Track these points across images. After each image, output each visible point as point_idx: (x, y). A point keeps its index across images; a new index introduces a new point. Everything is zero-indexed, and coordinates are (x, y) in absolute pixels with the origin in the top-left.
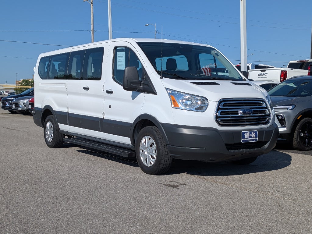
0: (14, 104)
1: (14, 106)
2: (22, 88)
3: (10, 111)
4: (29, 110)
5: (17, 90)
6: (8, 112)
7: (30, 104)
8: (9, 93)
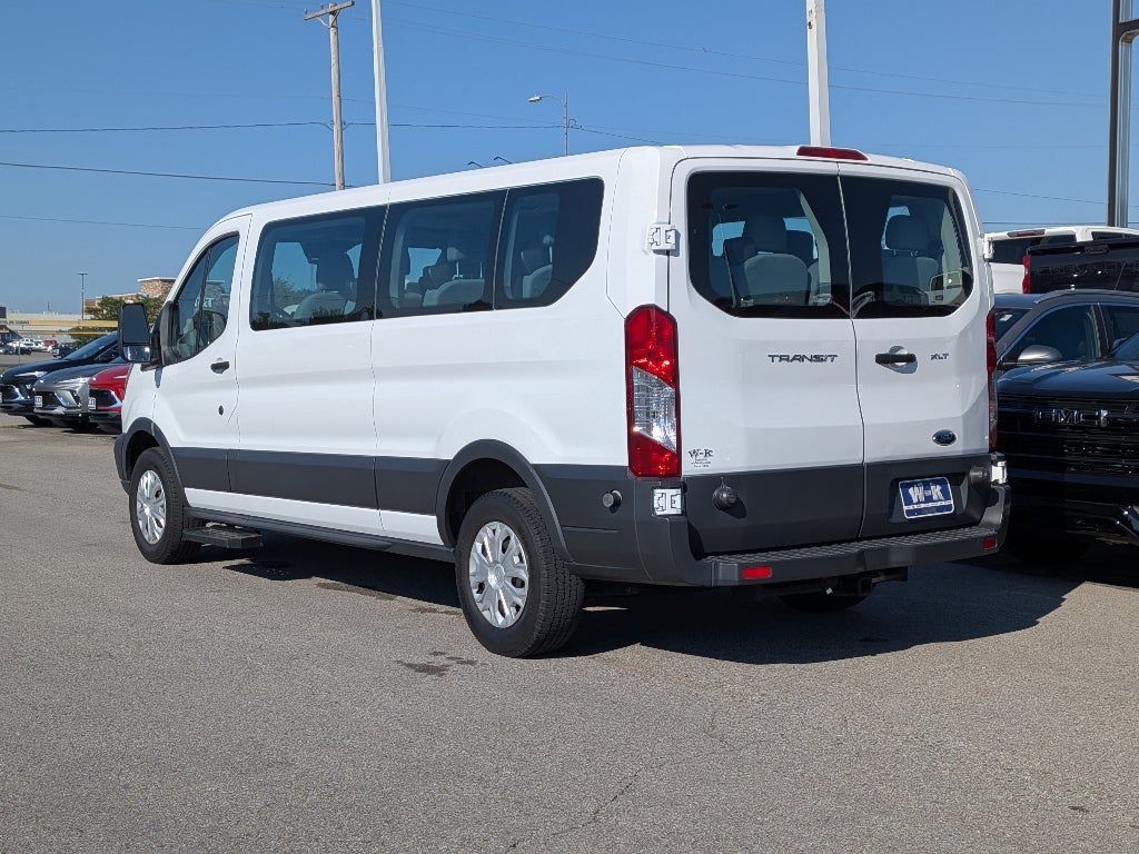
0: (38, 393)
1: (39, 401)
2: (101, 329)
3: (28, 418)
4: (91, 414)
5: (82, 337)
6: (23, 420)
7: (92, 394)
8: (56, 347)
